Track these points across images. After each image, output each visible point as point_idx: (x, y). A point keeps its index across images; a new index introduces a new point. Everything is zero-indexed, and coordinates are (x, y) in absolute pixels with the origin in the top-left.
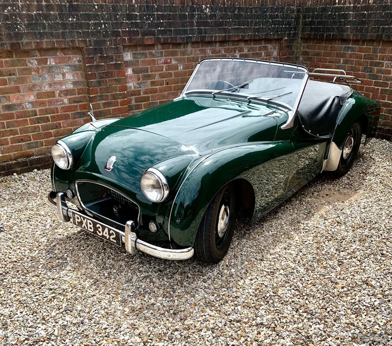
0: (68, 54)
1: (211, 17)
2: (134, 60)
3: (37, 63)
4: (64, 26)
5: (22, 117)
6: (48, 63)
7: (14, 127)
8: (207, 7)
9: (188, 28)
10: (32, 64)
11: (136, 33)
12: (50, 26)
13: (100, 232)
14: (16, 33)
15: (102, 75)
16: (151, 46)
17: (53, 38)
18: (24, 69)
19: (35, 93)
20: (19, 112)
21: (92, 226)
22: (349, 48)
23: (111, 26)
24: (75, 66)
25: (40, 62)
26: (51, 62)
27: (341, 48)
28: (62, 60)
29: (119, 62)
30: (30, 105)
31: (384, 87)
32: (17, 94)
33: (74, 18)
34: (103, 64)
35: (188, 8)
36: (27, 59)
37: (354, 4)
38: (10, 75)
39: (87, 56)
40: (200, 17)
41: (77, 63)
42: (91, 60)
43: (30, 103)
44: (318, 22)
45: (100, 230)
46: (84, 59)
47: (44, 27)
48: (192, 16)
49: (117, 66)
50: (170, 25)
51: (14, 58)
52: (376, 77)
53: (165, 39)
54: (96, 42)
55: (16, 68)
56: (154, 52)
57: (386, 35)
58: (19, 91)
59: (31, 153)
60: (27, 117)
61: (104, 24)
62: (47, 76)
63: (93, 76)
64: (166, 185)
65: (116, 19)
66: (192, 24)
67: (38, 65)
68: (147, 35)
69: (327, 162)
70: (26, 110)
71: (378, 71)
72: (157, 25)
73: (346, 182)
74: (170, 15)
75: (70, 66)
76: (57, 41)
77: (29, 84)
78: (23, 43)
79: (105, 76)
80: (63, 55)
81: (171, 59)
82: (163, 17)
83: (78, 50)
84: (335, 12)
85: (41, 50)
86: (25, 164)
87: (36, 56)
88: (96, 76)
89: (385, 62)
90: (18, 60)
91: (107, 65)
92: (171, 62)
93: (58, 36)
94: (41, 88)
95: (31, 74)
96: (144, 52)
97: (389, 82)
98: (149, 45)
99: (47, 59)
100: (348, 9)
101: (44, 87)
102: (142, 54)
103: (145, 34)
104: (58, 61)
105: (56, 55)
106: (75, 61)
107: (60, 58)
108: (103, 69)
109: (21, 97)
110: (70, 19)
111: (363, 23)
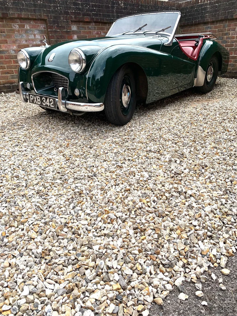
0: (38, 23)
1: (125, 9)
2: (78, 30)
3: (19, 27)
4: (35, 6)
5: (8, 59)
6: (25, 27)
7: (3, 64)
8: (122, 3)
9: (111, 14)
10: (15, 27)
11: (79, 14)
12: (27, 5)
13: (44, 103)
14: (6, 7)
15: (58, 37)
16: (88, 23)
17: (28, 12)
18: (11, 30)
19: (17, 45)
20: (6, 55)
21: (39, 100)
22: (209, 27)
23: (64, 8)
24: (42, 31)
25: (20, 26)
26: (27, 27)
27: (204, 28)
28: (34, 27)
29: (69, 30)
30: (13, 52)
31: (231, 47)
32: (6, 44)
33: (41, 1)
34: (59, 30)
35: (111, 2)
36: (12, 24)
37: (210, 1)
38: (2, 32)
39: (49, 25)
40: (118, 8)
41: (43, 29)
42: (51, 27)
43: (14, 50)
44: (189, 15)
45: (44, 101)
46: (47, 27)
47: (23, 5)
48: (113, 7)
49: (67, 32)
50: (100, 11)
51: (4, 23)
52: (226, 42)
53: (97, 19)
54: (55, 17)
55: (5, 29)
56: (90, 26)
57: (230, 16)
58: (7, 43)
59: (13, 82)
60: (11, 59)
61: (60, 6)
62: (24, 35)
63: (53, 37)
64: (84, 59)
65: (67, 4)
66: (113, 12)
67: (19, 28)
68: (86, 16)
69: (197, 80)
70: (11, 54)
71: (227, 38)
72: (92, 11)
73: (210, 95)
74: (100, 5)
75: (39, 30)
76: (30, 14)
77: (13, 39)
78: (9, 13)
79: (60, 38)
80: (35, 24)
81: (101, 32)
82: (95, 6)
83: (44, 21)
84: (199, 7)
85: (21, 19)
86: (9, 87)
87: (18, 23)
88: (54, 37)
89: (231, 32)
90: (7, 24)
91: (61, 31)
92: (101, 34)
93: (31, 11)
94: (20, 42)
95: (15, 33)
96: (85, 26)
97: (234, 44)
98: (87, 22)
99: (24, 25)
100: (206, 4)
101: (23, 42)
102: (83, 27)
103: (84, 15)
104: (31, 27)
105: (30, 23)
106: (42, 28)
107: (32, 25)
108: (59, 33)
109: (8, 46)
110: (39, 2)
111: (216, 11)
